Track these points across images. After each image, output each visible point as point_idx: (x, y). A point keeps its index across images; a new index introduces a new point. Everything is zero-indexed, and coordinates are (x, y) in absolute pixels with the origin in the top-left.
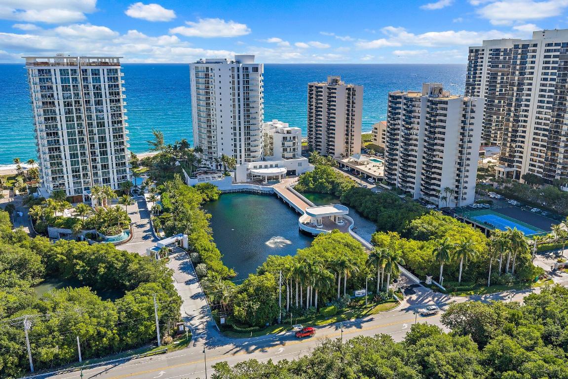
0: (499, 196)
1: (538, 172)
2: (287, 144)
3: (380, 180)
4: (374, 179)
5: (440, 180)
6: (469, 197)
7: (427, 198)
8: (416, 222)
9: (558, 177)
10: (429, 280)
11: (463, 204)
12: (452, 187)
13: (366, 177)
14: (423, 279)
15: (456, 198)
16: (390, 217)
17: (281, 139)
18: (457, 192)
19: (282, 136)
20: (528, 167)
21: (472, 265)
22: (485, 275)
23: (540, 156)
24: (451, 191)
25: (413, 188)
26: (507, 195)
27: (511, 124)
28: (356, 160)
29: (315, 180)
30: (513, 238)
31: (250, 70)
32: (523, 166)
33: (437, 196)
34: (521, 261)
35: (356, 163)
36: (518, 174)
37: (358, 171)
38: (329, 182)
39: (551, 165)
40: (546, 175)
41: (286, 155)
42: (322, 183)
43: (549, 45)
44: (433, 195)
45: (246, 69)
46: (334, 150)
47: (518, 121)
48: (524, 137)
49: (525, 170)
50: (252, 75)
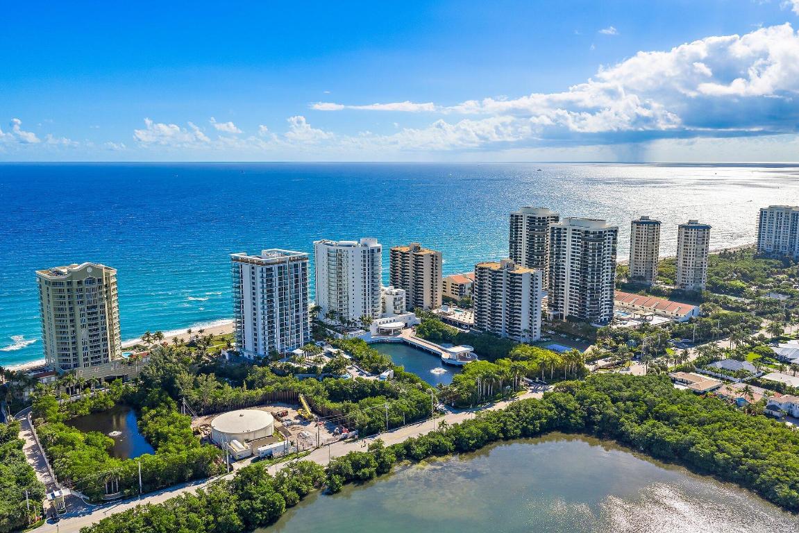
0: (553, 332)
1: (575, 314)
2: (396, 303)
3: (471, 326)
4: (467, 326)
5: (520, 324)
6: (537, 334)
7: (511, 337)
8: (518, 351)
9: (588, 317)
10: (537, 380)
11: (534, 339)
12: (528, 328)
13: (460, 325)
14: (534, 379)
15: (530, 336)
16: (498, 350)
17: (393, 300)
18: (530, 331)
19: (392, 297)
20: (568, 311)
21: (557, 370)
22: (563, 375)
23: (575, 303)
24: (527, 331)
25: (501, 331)
26: (559, 331)
27: (554, 281)
28: (445, 311)
29: (429, 330)
30: (575, 354)
31: (376, 251)
32: (564, 309)
33: (519, 336)
34: (579, 366)
35: (445, 314)
36: (562, 315)
37: (450, 321)
38: (440, 331)
39: (582, 309)
40: (580, 316)
41: (397, 311)
42: (434, 332)
43: (575, 230)
44: (515, 335)
45: (373, 251)
46: (423, 304)
47: (558, 279)
48: (563, 290)
49: (566, 312)
50: (376, 254)
